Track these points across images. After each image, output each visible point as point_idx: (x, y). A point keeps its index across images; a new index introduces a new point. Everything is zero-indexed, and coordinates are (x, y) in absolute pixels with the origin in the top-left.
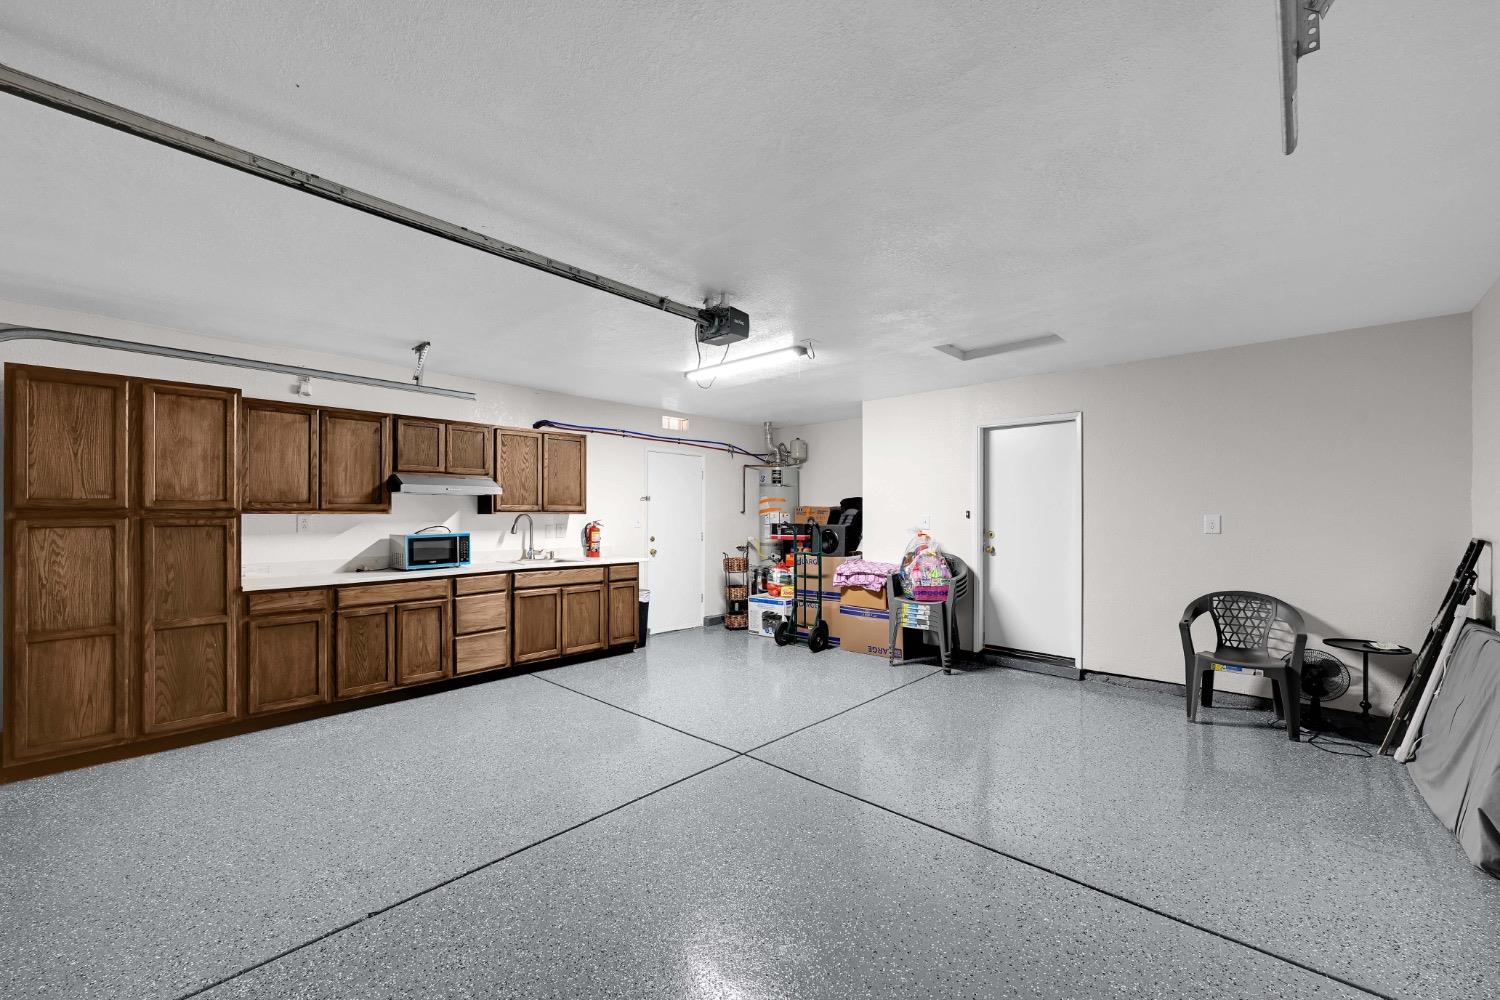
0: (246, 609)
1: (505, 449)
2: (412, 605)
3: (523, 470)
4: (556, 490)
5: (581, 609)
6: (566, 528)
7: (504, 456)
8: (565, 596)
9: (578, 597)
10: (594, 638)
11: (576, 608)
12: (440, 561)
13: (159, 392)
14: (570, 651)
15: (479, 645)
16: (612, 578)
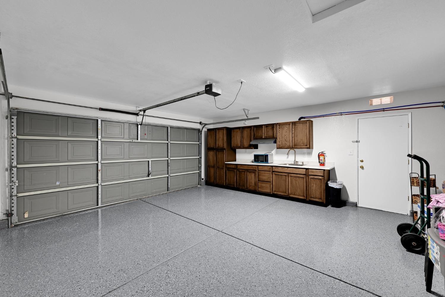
0: (226, 167)
1: (280, 130)
2: (249, 171)
3: (286, 135)
4: (297, 141)
5: (296, 183)
6: (312, 154)
7: (280, 132)
8: (290, 177)
9: (295, 178)
10: (302, 195)
11: (294, 182)
12: (261, 161)
13: (218, 130)
14: (291, 196)
15: (264, 185)
16: (309, 174)
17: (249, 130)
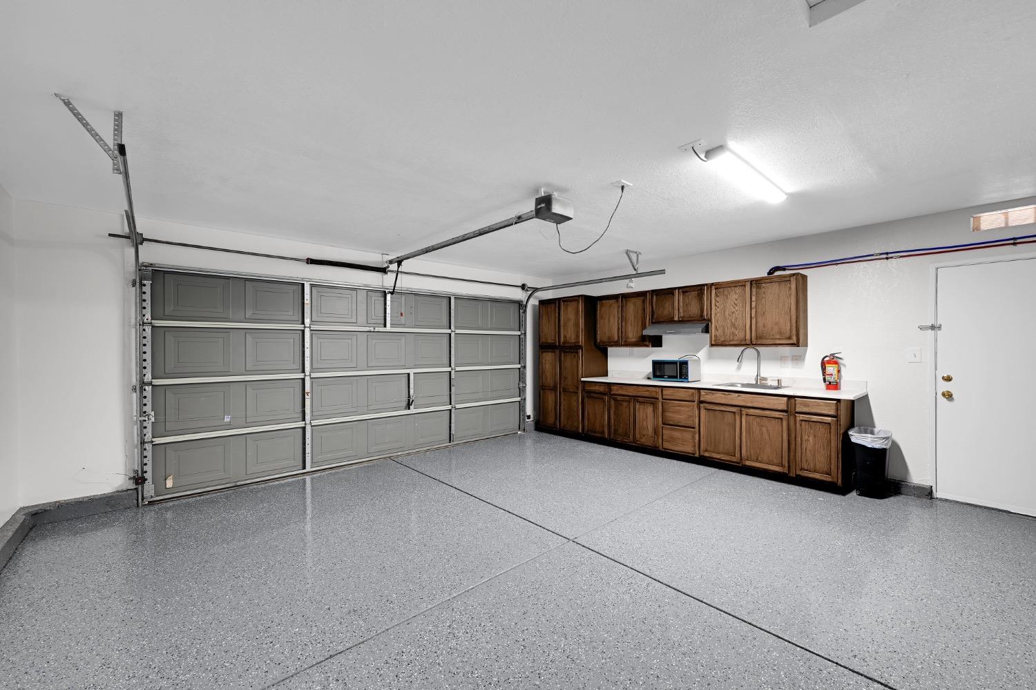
0: (584, 390)
1: (718, 299)
2: (641, 399)
3: (734, 312)
4: (764, 326)
5: (760, 430)
6: (804, 359)
7: (717, 304)
8: (744, 417)
9: (758, 419)
10: (776, 461)
11: (756, 428)
12: (670, 377)
14: (749, 463)
15: (677, 434)
16: (797, 410)
17: (639, 301)
